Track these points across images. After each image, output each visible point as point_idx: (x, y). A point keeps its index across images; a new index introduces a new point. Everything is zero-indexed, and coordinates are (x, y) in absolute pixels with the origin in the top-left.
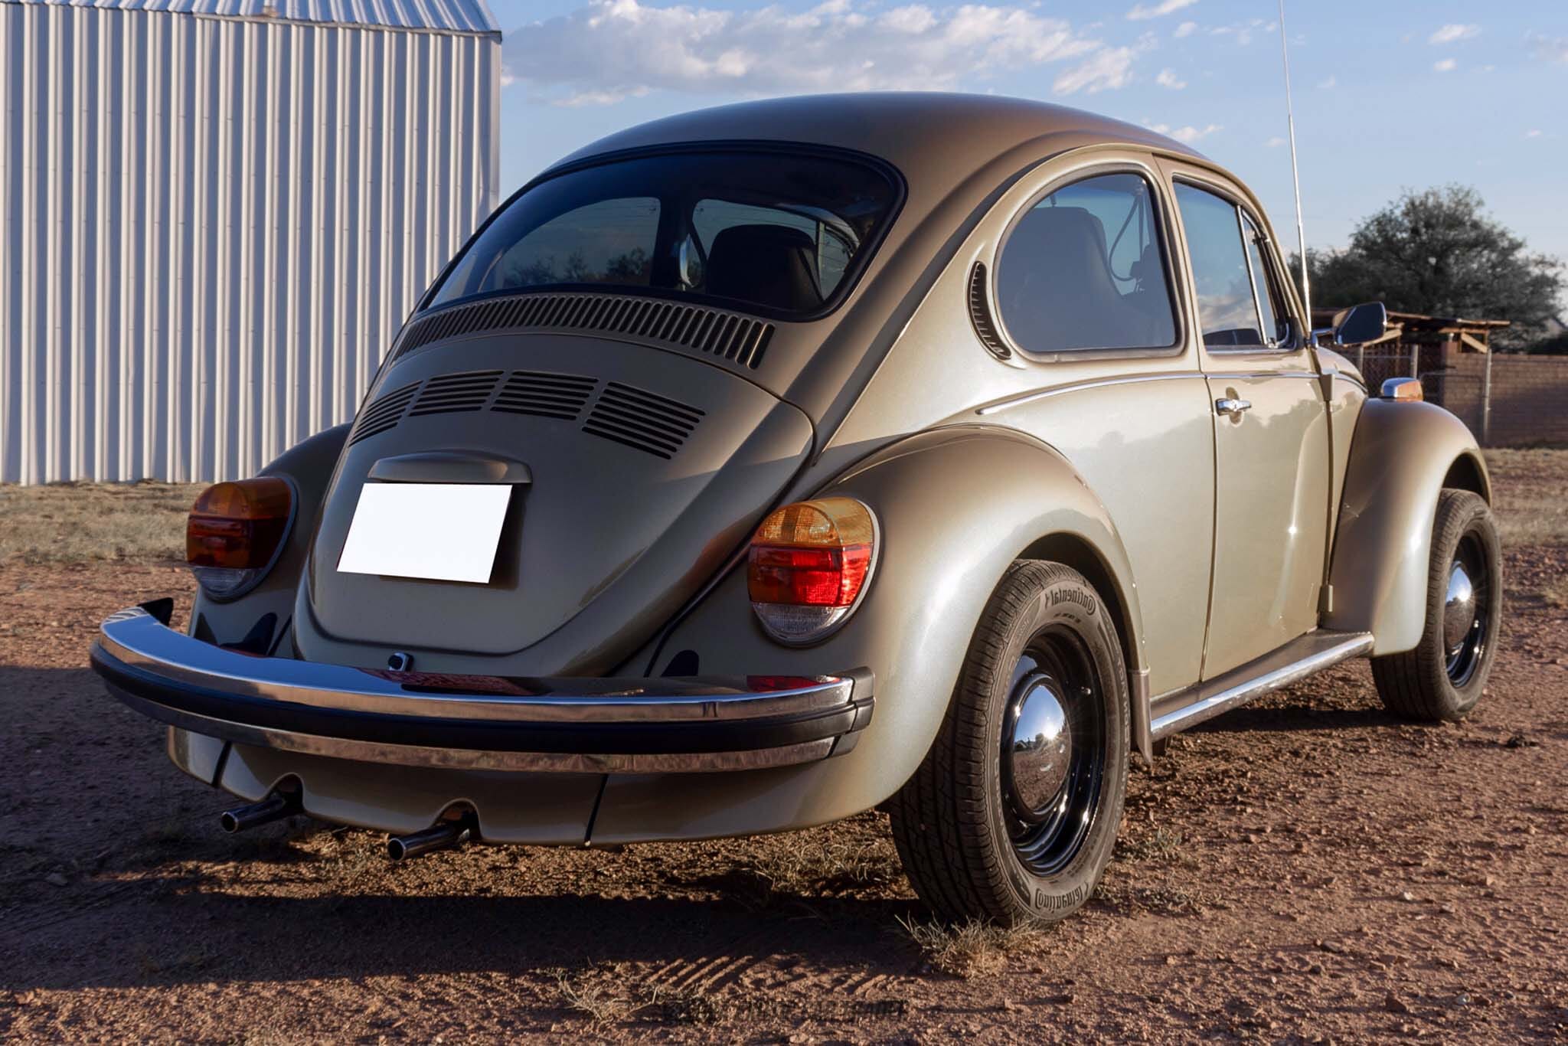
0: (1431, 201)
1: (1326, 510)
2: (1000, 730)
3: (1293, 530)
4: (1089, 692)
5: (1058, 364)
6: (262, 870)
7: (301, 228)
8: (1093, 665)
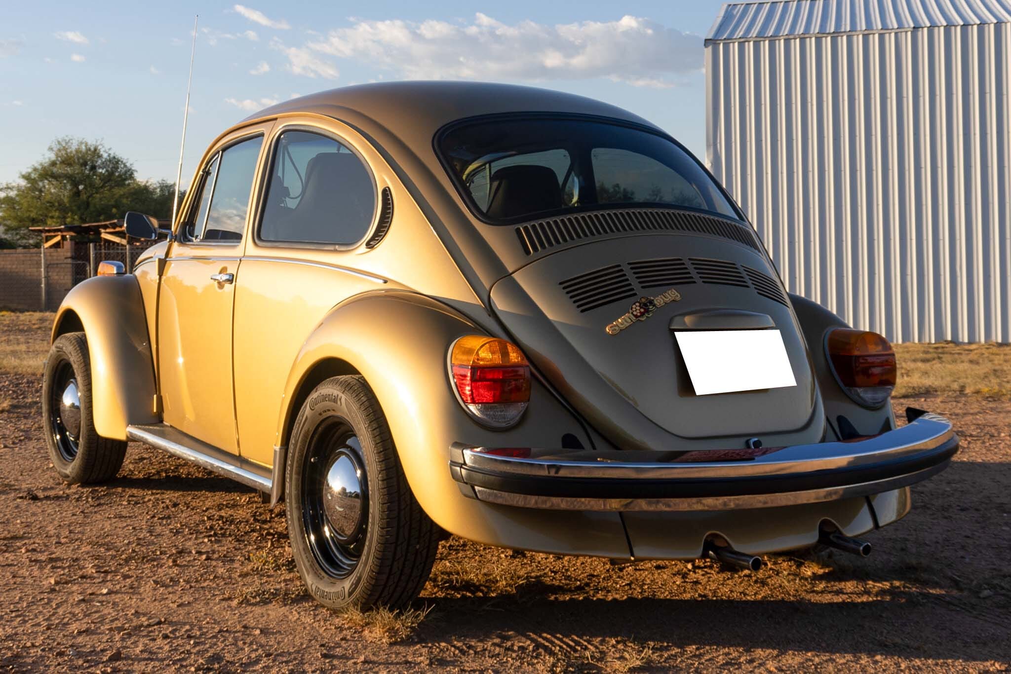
0: (83, 148)
1: (160, 347)
2: (369, 479)
3: (180, 360)
4: (312, 460)
5: (335, 251)
6: (850, 586)
7: (841, 171)
8: (312, 437)
